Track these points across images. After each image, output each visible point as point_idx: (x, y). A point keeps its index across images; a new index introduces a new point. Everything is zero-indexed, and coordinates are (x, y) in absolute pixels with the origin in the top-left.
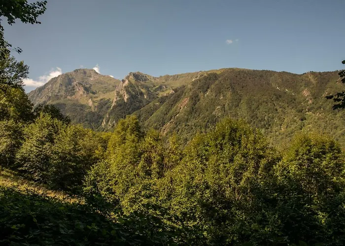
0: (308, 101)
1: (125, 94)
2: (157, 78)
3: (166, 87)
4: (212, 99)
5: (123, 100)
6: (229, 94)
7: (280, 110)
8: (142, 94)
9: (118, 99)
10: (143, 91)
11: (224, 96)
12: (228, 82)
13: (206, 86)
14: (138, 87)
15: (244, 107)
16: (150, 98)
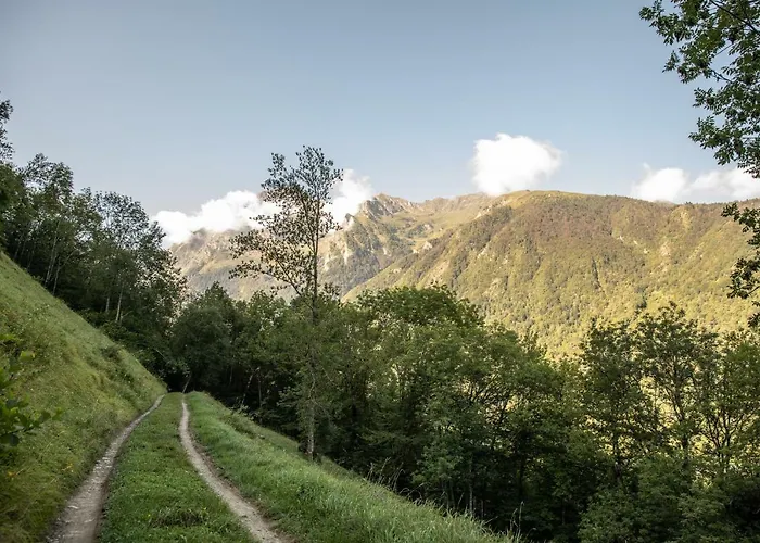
0: (662, 268)
1: (346, 248)
2: (420, 205)
3: (432, 227)
4: (488, 265)
5: (342, 259)
6: (519, 253)
7: (604, 286)
8: (378, 245)
9: (333, 258)
10: (383, 239)
11: (510, 258)
12: (523, 229)
13: (485, 236)
14: (372, 231)
15: (540, 279)
16: (393, 253)
